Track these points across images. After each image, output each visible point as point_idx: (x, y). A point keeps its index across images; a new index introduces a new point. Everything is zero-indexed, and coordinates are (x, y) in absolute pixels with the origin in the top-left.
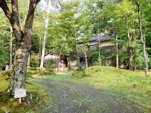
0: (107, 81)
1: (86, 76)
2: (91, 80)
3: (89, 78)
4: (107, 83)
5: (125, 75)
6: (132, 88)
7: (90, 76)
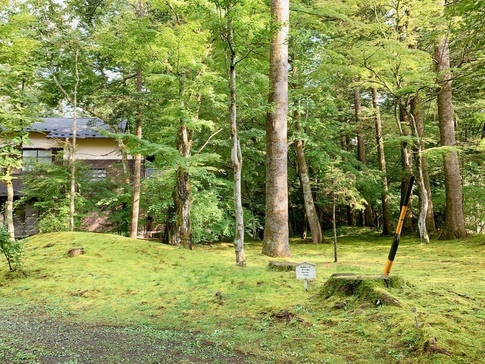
0: (122, 290)
1: (25, 274)
2: (51, 292)
3: (41, 283)
4: (122, 295)
5: (176, 265)
6: (215, 305)
7: (43, 273)
